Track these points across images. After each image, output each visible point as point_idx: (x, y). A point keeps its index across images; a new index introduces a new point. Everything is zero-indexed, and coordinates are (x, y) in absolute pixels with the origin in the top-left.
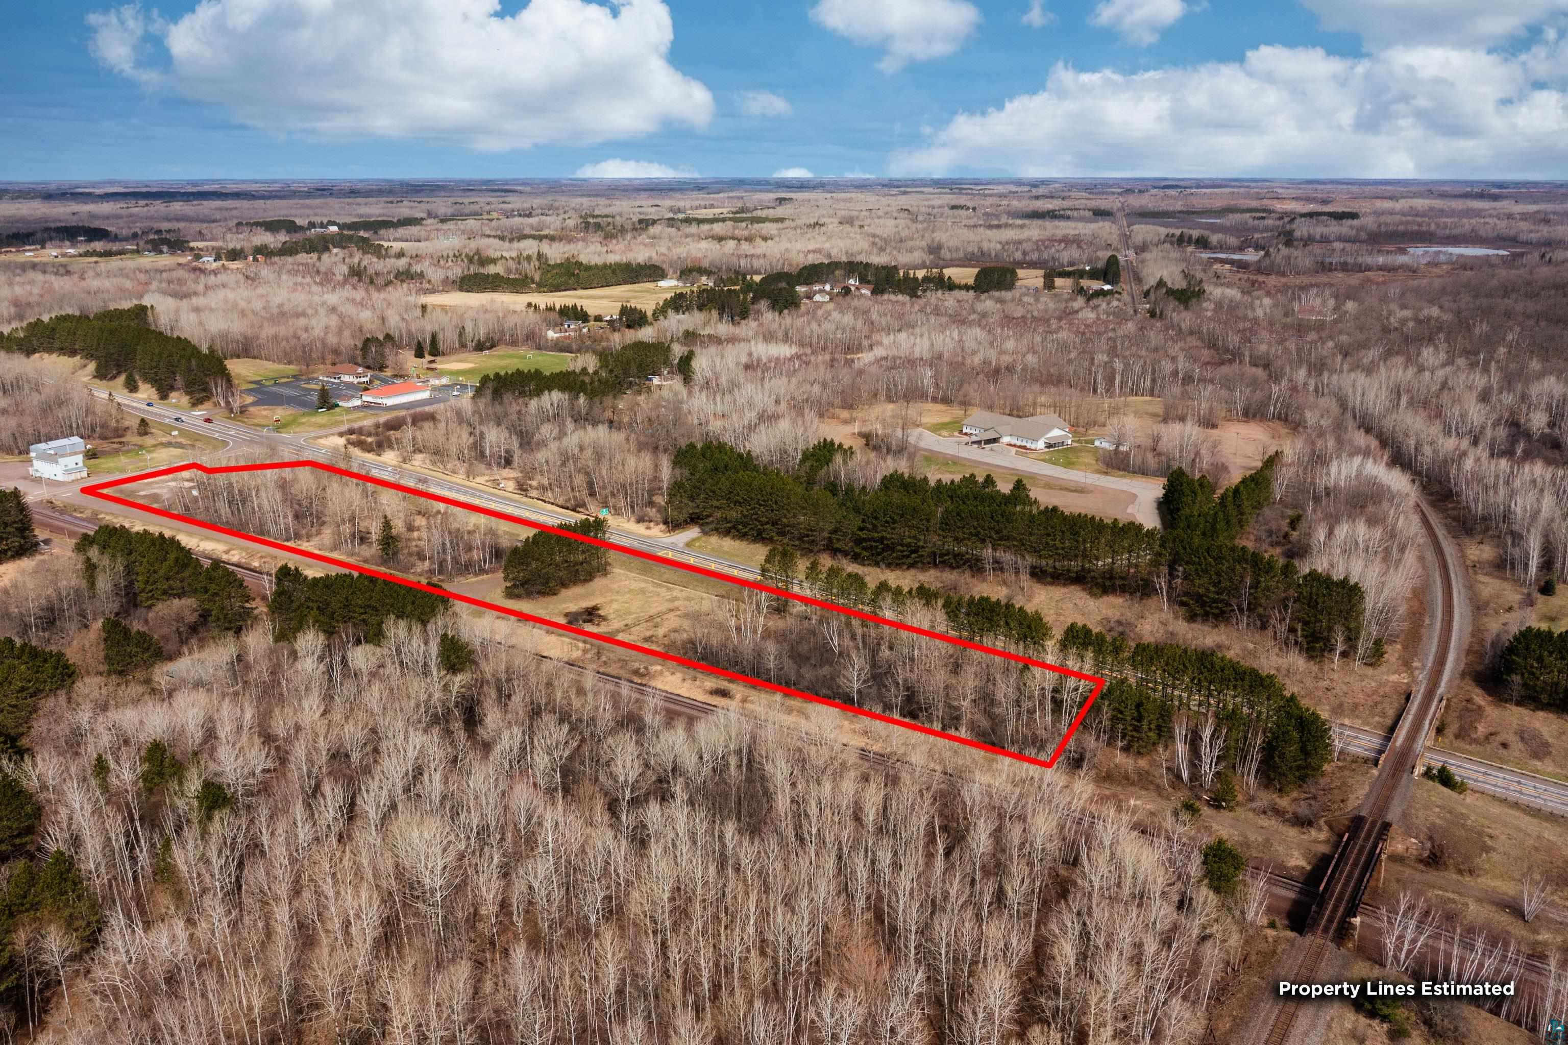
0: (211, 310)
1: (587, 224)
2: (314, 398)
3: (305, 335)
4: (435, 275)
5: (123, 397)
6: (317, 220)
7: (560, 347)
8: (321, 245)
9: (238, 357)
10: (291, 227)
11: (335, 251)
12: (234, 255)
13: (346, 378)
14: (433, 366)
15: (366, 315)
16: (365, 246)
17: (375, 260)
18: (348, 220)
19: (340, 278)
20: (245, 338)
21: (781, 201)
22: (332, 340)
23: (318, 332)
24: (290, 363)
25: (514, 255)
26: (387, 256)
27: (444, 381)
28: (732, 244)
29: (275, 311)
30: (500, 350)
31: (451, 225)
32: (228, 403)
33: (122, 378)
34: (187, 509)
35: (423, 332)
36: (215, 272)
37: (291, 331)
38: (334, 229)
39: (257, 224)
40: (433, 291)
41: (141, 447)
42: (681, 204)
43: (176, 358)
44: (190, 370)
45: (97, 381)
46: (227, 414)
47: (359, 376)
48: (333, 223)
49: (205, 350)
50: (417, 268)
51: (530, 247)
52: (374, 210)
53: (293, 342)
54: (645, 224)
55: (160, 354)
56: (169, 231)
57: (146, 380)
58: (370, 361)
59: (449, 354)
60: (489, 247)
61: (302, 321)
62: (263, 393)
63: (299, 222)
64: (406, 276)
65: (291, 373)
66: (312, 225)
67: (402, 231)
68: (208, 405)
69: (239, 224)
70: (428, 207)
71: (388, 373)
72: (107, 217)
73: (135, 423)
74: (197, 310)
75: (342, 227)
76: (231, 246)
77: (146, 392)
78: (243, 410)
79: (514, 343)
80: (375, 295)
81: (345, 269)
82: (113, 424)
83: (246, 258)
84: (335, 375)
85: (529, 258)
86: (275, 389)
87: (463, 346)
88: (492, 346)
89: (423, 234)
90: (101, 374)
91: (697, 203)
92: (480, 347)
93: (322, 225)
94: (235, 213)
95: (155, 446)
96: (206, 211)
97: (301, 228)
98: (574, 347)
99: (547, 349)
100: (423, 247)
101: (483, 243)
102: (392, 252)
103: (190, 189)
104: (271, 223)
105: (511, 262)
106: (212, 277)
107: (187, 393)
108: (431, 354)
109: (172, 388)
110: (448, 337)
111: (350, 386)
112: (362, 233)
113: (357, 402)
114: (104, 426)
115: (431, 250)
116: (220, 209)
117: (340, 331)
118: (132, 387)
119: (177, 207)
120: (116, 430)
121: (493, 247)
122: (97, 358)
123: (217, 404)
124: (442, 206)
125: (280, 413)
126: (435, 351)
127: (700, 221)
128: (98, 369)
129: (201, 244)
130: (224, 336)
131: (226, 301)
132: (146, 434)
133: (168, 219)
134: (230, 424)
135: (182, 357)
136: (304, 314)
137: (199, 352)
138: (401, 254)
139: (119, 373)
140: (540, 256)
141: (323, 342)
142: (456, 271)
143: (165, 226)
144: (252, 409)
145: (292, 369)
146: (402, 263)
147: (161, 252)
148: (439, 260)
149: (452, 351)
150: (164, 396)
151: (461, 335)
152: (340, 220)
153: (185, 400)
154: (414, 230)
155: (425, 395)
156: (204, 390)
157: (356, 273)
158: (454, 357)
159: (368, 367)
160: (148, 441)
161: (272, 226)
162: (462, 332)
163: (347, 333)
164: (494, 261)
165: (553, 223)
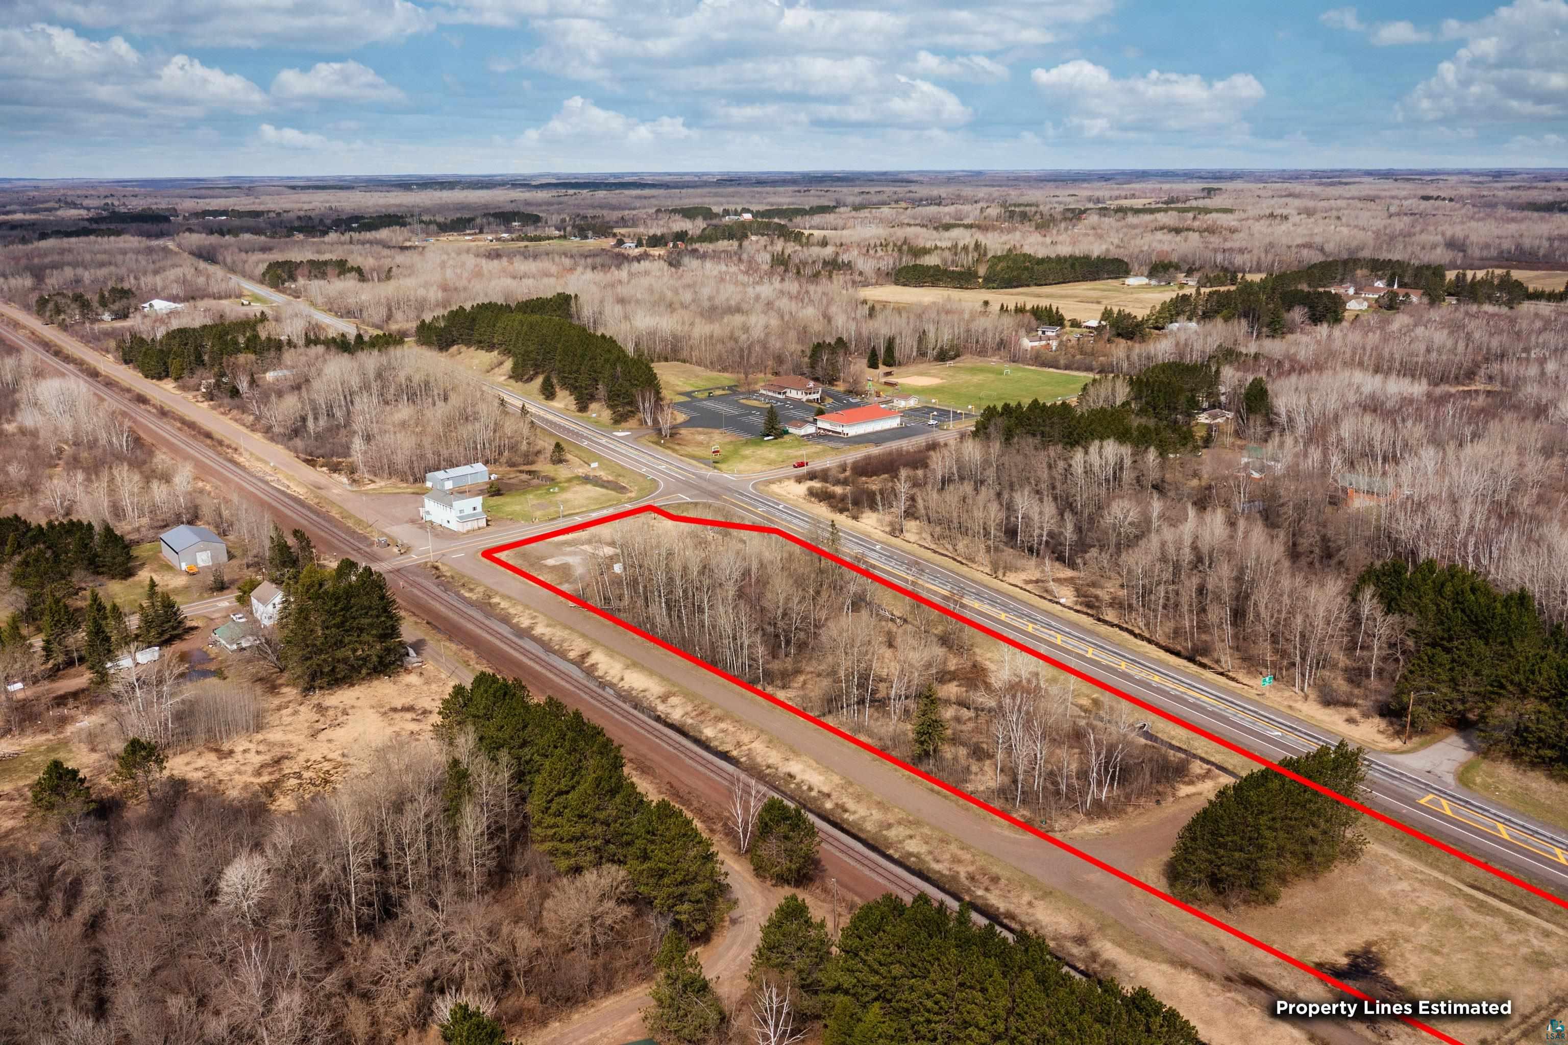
0: (638, 302)
1: (1012, 214)
2: (759, 421)
3: (744, 337)
4: (866, 265)
5: (538, 408)
6: (732, 208)
7: (1040, 360)
8: (739, 233)
9: (666, 360)
10: (708, 214)
11: (754, 238)
12: (655, 241)
13: (793, 394)
14: (891, 379)
15: (809, 313)
16: (785, 233)
17: (798, 248)
18: (762, 208)
19: (766, 267)
20: (675, 336)
21: (1209, 192)
22: (775, 344)
23: (757, 333)
24: (724, 370)
25: (949, 244)
26: (808, 244)
27: (912, 403)
28: (1194, 237)
29: (706, 304)
30: (967, 361)
31: (865, 213)
32: (655, 421)
33: (539, 380)
34: (607, 600)
35: (877, 336)
36: (638, 259)
37: (727, 331)
38: (747, 216)
39: (675, 211)
40: (866, 284)
41: (552, 480)
42: (1099, 194)
43: (600, 361)
44: (614, 377)
45: (512, 382)
46: (655, 439)
47: (808, 392)
48: (747, 211)
49: (630, 349)
50: (845, 257)
51: (965, 237)
52: (784, 198)
53: (730, 344)
54: (1075, 215)
55: (583, 356)
56: (594, 217)
57: (564, 385)
58: (820, 372)
59: (906, 364)
60: (917, 237)
61: (738, 319)
62: (695, 409)
63: (716, 209)
64: (833, 266)
65: (727, 383)
66: (727, 212)
67: (817, 219)
68: (632, 423)
69: (658, 211)
70: (836, 196)
71: (841, 387)
72: (539, 205)
73: (547, 445)
74: (622, 301)
75: (756, 214)
76: (651, 232)
77: (564, 401)
78: (674, 433)
79: (982, 352)
80: (812, 288)
81: (768, 257)
82: (524, 447)
83: (666, 244)
84: (781, 389)
85: (965, 248)
86: (710, 404)
87: (922, 354)
88: (957, 355)
89: (840, 222)
90: (517, 375)
91: (1116, 193)
92: (942, 356)
93: (736, 213)
94: (653, 201)
95: (569, 480)
96: (627, 200)
97: (716, 215)
98: (1062, 362)
99: (1024, 361)
100: (846, 235)
101: (910, 231)
102: (813, 240)
103: (612, 180)
104: (689, 210)
105: (947, 254)
106: (636, 264)
107: (610, 407)
108: (885, 364)
109: (592, 398)
110: (907, 344)
111: (797, 404)
112: (776, 220)
113: (810, 429)
114: (513, 448)
115: (855, 238)
116: (639, 197)
117: (782, 334)
118: (548, 392)
119: (601, 194)
120: (526, 455)
121: (924, 237)
122: (515, 355)
123: (643, 422)
124: (849, 194)
125: (718, 439)
126: (890, 361)
127: (1137, 211)
128: (515, 368)
129: (623, 231)
130: (652, 334)
131: (651, 290)
132: (560, 461)
133: (593, 207)
134: (660, 453)
135: (607, 361)
136: (738, 310)
137: (626, 356)
138: (824, 243)
139: (536, 374)
140: (977, 246)
141: (764, 346)
142: (888, 261)
143: (590, 213)
144: (683, 431)
145: (727, 378)
146: (829, 251)
147: (586, 237)
148: (868, 249)
149: (908, 361)
150: (583, 408)
151: (920, 341)
152: (754, 208)
153: (606, 415)
154: (830, 218)
155: (894, 423)
156: (631, 403)
157: (781, 262)
158: (912, 369)
159: (816, 379)
160: (562, 472)
161: (689, 213)
162: (922, 338)
163: (792, 335)
164: (926, 251)
165: (971, 213)
